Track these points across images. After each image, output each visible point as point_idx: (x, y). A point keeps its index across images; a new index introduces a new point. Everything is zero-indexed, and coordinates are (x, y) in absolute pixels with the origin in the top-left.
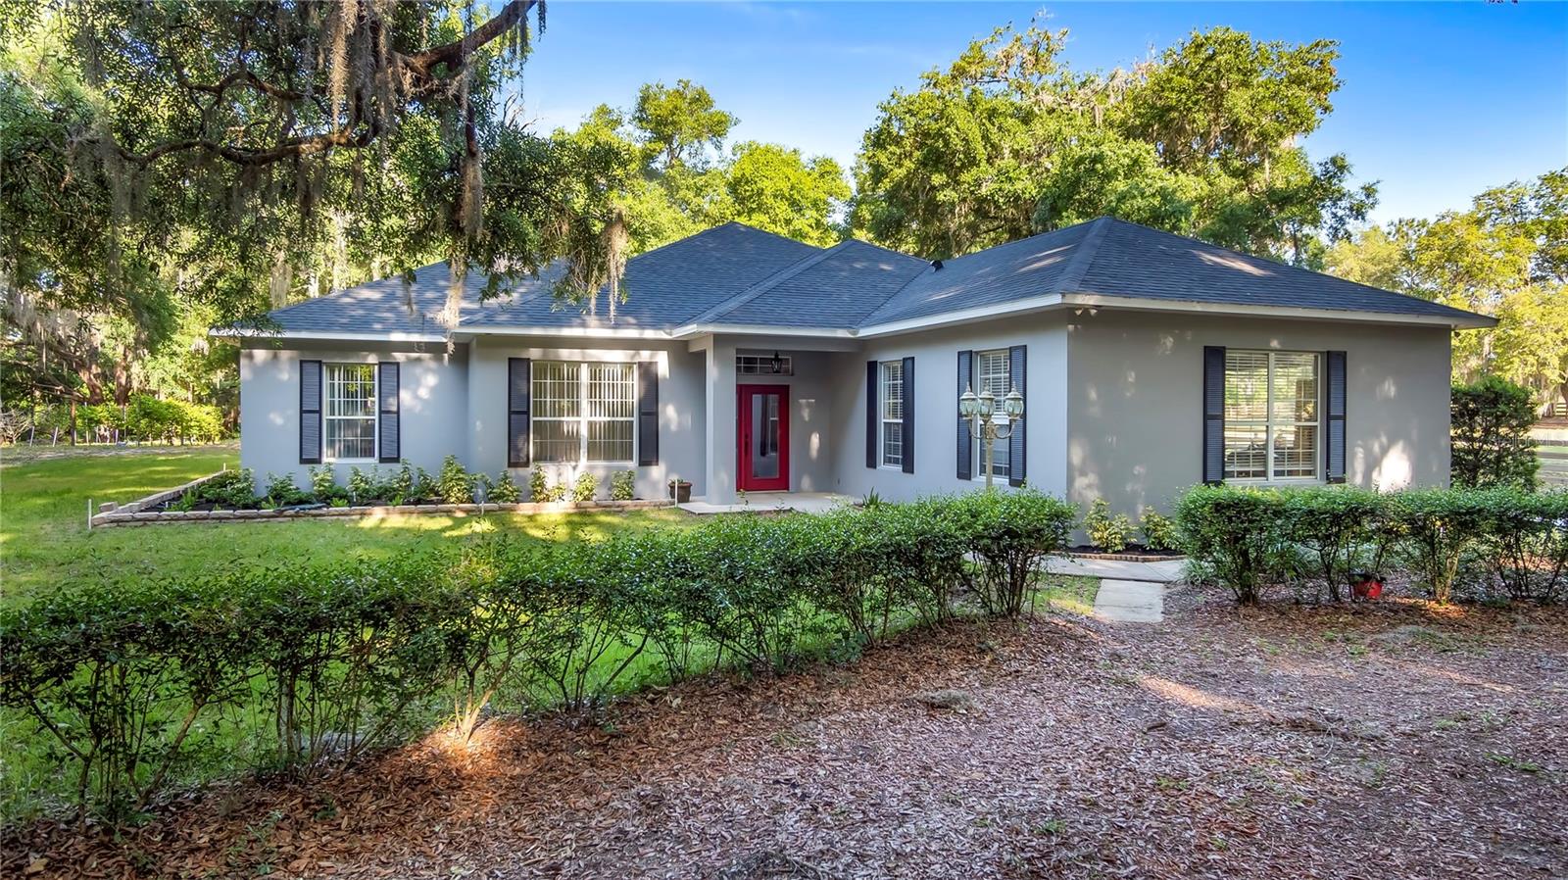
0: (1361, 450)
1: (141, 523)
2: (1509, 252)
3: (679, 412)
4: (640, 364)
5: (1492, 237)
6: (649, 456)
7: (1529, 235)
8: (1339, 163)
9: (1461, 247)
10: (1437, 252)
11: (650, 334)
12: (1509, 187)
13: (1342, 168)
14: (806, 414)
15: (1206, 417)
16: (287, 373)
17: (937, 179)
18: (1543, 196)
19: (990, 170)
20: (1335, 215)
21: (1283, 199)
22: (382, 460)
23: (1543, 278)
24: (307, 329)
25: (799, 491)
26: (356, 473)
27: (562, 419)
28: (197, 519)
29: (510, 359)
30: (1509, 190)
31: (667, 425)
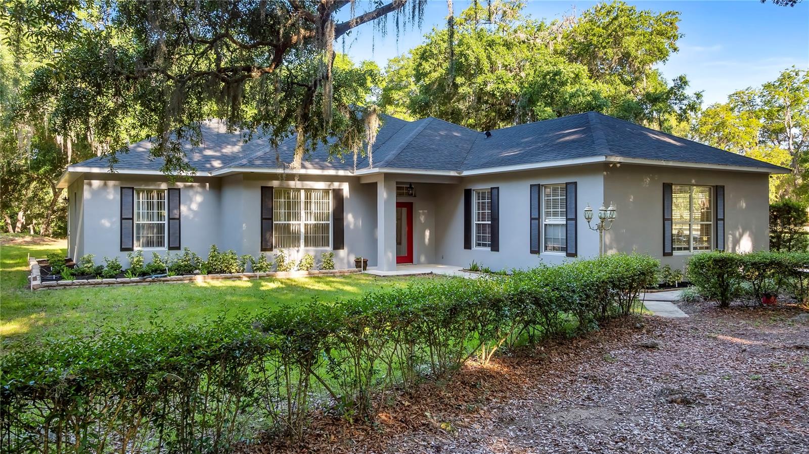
0: (731, 236)
1: (63, 287)
2: (748, 127)
3: (355, 217)
4: (334, 190)
5: (739, 118)
6: (339, 244)
7: (758, 117)
8: (684, 80)
9: (723, 124)
10: (710, 126)
11: (341, 173)
12: (747, 90)
13: (686, 83)
14: (422, 219)
15: (664, 219)
16: (112, 194)
17: (459, 80)
18: (765, 96)
19: (492, 76)
20: (681, 108)
21: (653, 99)
22: (170, 248)
23: (764, 142)
24: (128, 168)
25: (419, 263)
26: (156, 256)
27: (290, 222)
28: (96, 284)
29: (262, 188)
30: (747, 92)
31: (348, 225)
